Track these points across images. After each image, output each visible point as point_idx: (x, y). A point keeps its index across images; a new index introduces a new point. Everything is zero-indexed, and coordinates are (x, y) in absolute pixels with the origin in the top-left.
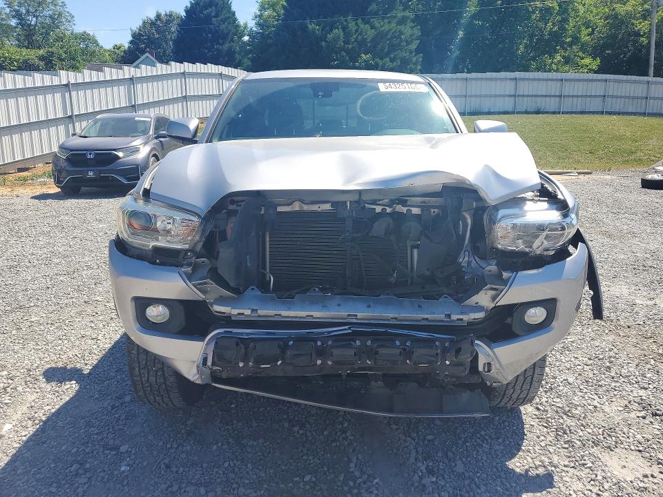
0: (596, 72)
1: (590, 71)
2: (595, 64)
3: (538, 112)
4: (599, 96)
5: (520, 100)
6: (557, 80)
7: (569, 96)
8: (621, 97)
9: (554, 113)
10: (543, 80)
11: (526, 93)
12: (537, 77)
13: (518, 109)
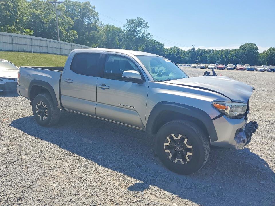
0: (32, 36)
1: (30, 35)
2: (32, 32)
3: (23, 51)
4: (45, 47)
5: (15, 45)
6: (29, 38)
7: (35, 46)
8: (53, 48)
9: (30, 52)
10: (23, 38)
11: (17, 43)
12: (21, 36)
13: (15, 50)
